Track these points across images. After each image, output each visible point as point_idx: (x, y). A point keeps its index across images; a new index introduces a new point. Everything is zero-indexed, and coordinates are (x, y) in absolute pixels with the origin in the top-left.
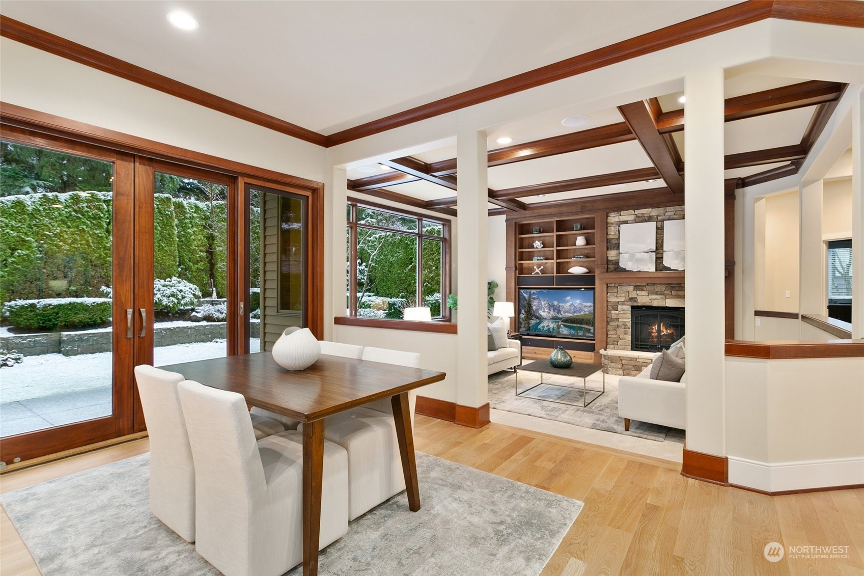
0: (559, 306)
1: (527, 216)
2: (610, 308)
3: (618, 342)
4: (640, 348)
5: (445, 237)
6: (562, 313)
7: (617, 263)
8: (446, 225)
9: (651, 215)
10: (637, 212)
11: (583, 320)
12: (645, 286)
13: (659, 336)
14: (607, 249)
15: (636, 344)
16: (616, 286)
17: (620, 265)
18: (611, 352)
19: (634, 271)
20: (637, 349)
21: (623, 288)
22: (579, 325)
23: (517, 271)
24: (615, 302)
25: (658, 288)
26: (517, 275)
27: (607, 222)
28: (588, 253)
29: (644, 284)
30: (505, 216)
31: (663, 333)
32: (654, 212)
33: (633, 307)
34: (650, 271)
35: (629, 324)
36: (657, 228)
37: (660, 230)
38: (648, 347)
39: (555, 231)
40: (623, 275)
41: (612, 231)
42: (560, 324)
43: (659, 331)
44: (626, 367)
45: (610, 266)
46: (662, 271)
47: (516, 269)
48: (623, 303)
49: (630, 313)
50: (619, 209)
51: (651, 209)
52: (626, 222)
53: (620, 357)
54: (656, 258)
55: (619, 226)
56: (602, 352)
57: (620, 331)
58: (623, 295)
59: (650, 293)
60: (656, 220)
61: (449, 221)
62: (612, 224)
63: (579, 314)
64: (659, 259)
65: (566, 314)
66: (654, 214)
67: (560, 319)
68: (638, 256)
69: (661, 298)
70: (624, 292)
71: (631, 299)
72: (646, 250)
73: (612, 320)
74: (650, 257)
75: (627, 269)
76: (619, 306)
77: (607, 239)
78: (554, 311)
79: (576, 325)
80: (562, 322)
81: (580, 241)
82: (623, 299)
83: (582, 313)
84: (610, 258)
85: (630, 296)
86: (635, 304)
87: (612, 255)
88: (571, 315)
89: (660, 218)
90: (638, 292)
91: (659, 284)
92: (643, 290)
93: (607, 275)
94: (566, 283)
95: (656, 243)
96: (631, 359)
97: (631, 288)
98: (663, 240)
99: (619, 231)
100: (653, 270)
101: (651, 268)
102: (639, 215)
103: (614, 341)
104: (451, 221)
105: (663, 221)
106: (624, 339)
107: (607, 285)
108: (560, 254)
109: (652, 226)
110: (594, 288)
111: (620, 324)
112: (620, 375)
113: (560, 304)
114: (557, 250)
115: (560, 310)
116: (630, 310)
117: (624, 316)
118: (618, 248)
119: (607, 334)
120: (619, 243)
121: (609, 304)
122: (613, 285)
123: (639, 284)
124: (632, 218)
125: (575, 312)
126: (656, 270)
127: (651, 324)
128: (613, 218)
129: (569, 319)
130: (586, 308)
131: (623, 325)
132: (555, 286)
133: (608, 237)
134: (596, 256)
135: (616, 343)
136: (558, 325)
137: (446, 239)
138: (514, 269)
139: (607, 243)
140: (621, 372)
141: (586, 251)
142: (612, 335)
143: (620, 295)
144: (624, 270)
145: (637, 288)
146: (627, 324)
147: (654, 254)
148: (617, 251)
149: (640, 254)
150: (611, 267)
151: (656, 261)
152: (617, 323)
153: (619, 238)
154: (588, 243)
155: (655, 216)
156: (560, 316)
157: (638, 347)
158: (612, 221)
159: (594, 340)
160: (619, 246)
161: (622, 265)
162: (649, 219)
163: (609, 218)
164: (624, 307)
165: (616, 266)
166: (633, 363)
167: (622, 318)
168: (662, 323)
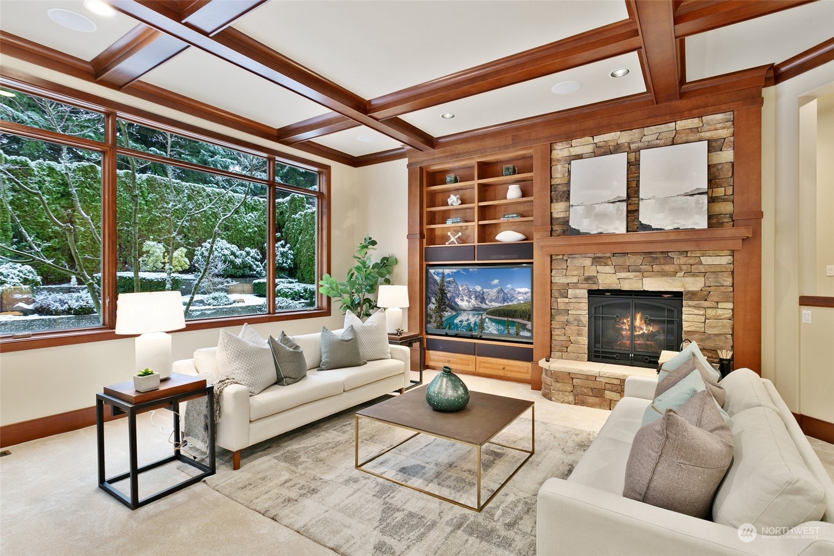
0: (483, 293)
1: (436, 156)
2: (555, 294)
3: (567, 348)
4: (603, 357)
5: (321, 191)
6: (487, 302)
7: (566, 222)
8: (323, 173)
9: (619, 142)
10: (597, 139)
11: (516, 311)
12: (610, 257)
13: (633, 337)
14: (551, 202)
15: (596, 351)
16: (565, 258)
17: (570, 224)
18: (557, 364)
19: (592, 233)
20: (598, 359)
21: (575, 261)
22: (510, 319)
23: (425, 241)
24: (563, 284)
25: (631, 260)
26: (425, 246)
27: (551, 159)
28: (524, 212)
29: (608, 255)
30: (407, 159)
31: (641, 332)
32: (623, 137)
33: (591, 292)
35: (585, 319)
36: (628, 163)
37: (633, 166)
38: (615, 356)
39: (476, 178)
40: (575, 240)
41: (559, 172)
42: (484, 317)
43: (633, 328)
44: (579, 390)
45: (555, 228)
46: (637, 231)
47: (422, 236)
48: (575, 286)
49: (586, 300)
50: (569, 137)
51: (618, 133)
52: (579, 157)
53: (569, 373)
54: (628, 212)
55: (570, 164)
56: (542, 363)
57: (571, 330)
58: (575, 273)
59: (618, 268)
60: (628, 149)
61: (328, 168)
62: (558, 160)
63: (510, 304)
64: (632, 213)
65: (493, 304)
66: (623, 141)
67: (485, 310)
68: (599, 208)
69: (636, 277)
70: (577, 268)
71: (588, 279)
72: (611, 199)
73: (560, 312)
74: (618, 209)
75: (582, 231)
76: (570, 291)
77: (551, 186)
78: (476, 299)
79: (506, 319)
80: (487, 314)
81: (513, 192)
82: (575, 280)
83: (515, 302)
84: (555, 215)
85: (587, 274)
86: (595, 287)
87: (558, 210)
88: (500, 305)
89: (633, 146)
90: (600, 268)
91: (632, 253)
92: (606, 265)
93: (553, 241)
94: (492, 257)
95: (628, 188)
96: (588, 377)
97: (588, 262)
98: (638, 181)
99: (569, 172)
100: (623, 230)
101: (619, 227)
102: (600, 144)
103: (562, 346)
104: (330, 167)
105: (638, 151)
106: (577, 343)
107: (551, 256)
108: (484, 212)
109: (621, 159)
110: (532, 263)
111: (571, 318)
112: (569, 403)
113: (484, 290)
114: (479, 207)
115: (484, 298)
116: (587, 296)
117: (577, 305)
118: (568, 199)
119: (551, 335)
120: (569, 191)
121: (554, 288)
122: (561, 257)
123: (600, 255)
124: (589, 149)
125: (504, 300)
126: (628, 231)
127: (617, 320)
128: (561, 151)
129: (497, 310)
130: (519, 295)
131: (575, 320)
132: (476, 262)
133: (552, 183)
134: (535, 213)
135: (564, 349)
136: (482, 318)
137: (322, 193)
138: (418, 236)
139: (551, 192)
140: (571, 398)
141: (521, 208)
142: (559, 336)
143: (571, 273)
144: (576, 232)
145: (597, 260)
146: (582, 318)
147: (625, 204)
148: (566, 204)
149: (602, 206)
150: (558, 228)
151: (627, 216)
152: (566, 317)
153: (568, 184)
154: (524, 194)
155: (626, 144)
156: (484, 306)
157: (598, 357)
158: (559, 157)
159: (532, 343)
160: (569, 195)
161: (573, 224)
162: (617, 149)
163: (554, 152)
164: (578, 291)
165: (565, 228)
166: (591, 384)
167: (574, 309)
168: (638, 316)
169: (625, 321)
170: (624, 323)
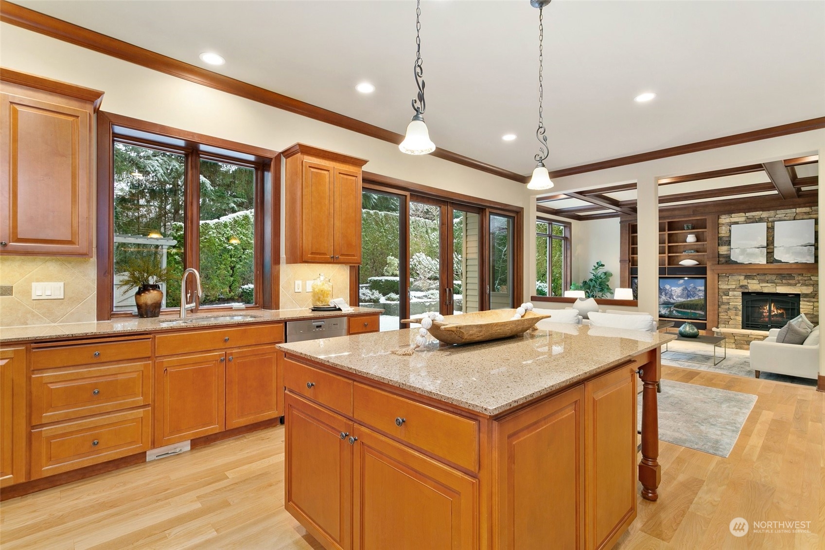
0: (672, 291)
2: (721, 294)
3: (729, 322)
4: (751, 327)
5: (566, 236)
6: (674, 298)
7: (728, 256)
8: (567, 226)
9: (762, 216)
10: (748, 214)
12: (756, 276)
13: (770, 316)
14: (719, 245)
15: (747, 324)
16: (727, 275)
17: (731, 258)
18: (723, 330)
19: (745, 263)
20: (748, 328)
21: (733, 277)
23: (630, 263)
24: (725, 289)
25: (768, 278)
26: (630, 266)
27: (718, 224)
28: (697, 249)
29: (755, 274)
30: (620, 218)
31: (774, 313)
32: (764, 214)
33: (743, 293)
34: (761, 263)
35: (740, 307)
36: (767, 227)
37: (770, 230)
38: (759, 326)
39: (667, 230)
40: (735, 267)
41: (723, 231)
43: (770, 311)
44: (738, 342)
45: (721, 259)
46: (772, 263)
47: (629, 262)
48: (734, 290)
49: (741, 298)
50: (730, 212)
51: (761, 212)
52: (737, 223)
53: (733, 334)
54: (767, 253)
55: (731, 226)
56: (714, 329)
57: (731, 313)
58: (734, 283)
59: (760, 281)
60: (767, 221)
61: (570, 224)
62: (723, 224)
63: (692, 299)
64: (770, 254)
65: (679, 299)
66: (764, 216)
67: (673, 304)
68: (749, 251)
69: (772, 286)
70: (735, 281)
71: (742, 287)
72: (757, 246)
73: (723, 303)
74: (761, 251)
75: (738, 262)
76: (730, 293)
77: (718, 237)
78: (666, 296)
80: (674, 307)
81: (691, 239)
82: (734, 287)
83: (696, 298)
84: (721, 253)
85: (741, 284)
86: (746, 291)
87: (723, 250)
88: (684, 300)
89: (770, 219)
90: (749, 281)
91: (770, 274)
92: (753, 279)
93: (719, 267)
94: (678, 273)
95: (767, 240)
96: (744, 335)
97: (742, 278)
98: (773, 237)
99: (730, 231)
100: (765, 262)
101: (763, 261)
102: (750, 217)
103: (725, 321)
104: (571, 223)
105: (774, 221)
106: (735, 319)
107: (718, 274)
108: (670, 250)
109: (763, 226)
110: (706, 278)
111: (731, 307)
112: (732, 348)
114: (669, 246)
115: (672, 294)
116: (741, 295)
117: (735, 300)
118: (729, 244)
119: (718, 315)
120: (730, 241)
121: (720, 291)
122: (725, 275)
123: (749, 274)
124: (743, 219)
125: (688, 296)
126: (767, 263)
127: (761, 307)
128: (724, 219)
129: (682, 304)
130: (700, 292)
131: (734, 308)
132: (667, 276)
133: (720, 236)
134: (707, 251)
135: (727, 323)
137: (567, 238)
138: (628, 261)
139: (718, 240)
140: (734, 346)
141: (696, 247)
142: (723, 316)
143: (731, 283)
144: (736, 263)
145: (747, 277)
146: (738, 307)
147: (765, 249)
148: (729, 247)
149: (751, 249)
150: (722, 260)
151: (767, 255)
152: (728, 306)
153: (730, 236)
154: (698, 240)
155: (766, 218)
156: (672, 301)
157: (749, 327)
158: (723, 222)
159: (706, 320)
160: (730, 242)
161: (733, 258)
162: (761, 220)
163: (720, 220)
164: (735, 293)
165: (727, 259)
166: (746, 339)
167: (733, 302)
168: (772, 305)
169: (765, 308)
170: (764, 309)
